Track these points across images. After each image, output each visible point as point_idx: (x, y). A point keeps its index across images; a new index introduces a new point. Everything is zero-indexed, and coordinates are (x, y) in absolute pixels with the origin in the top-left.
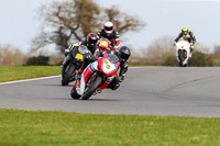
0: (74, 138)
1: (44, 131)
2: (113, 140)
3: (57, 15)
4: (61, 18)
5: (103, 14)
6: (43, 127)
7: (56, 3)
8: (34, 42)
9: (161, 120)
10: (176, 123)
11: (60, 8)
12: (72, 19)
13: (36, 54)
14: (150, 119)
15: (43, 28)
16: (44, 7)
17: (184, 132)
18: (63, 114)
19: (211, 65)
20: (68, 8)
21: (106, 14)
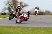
0: (12, 32)
1: (5, 30)
2: (21, 32)
3: (8, 3)
4: (9, 4)
5: (19, 3)
6: (5, 29)
8: (3, 10)
9: (33, 28)
10: (36, 28)
11: (9, 2)
12: (12, 4)
13: (3, 12)
14: (30, 27)
15: (5, 6)
16: (5, 1)
17: (38, 31)
18: (10, 26)
19: (45, 15)
20: (11, 2)
21: (20, 3)
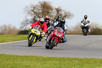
1: (27, 65)
3: (33, 11)
4: (35, 12)
5: (54, 11)
6: (26, 63)
7: (33, 5)
8: (22, 23)
9: (81, 60)
10: (88, 61)
11: (34, 7)
12: (40, 13)
13: (23, 29)
14: (76, 59)
15: (26, 17)
16: (27, 7)
17: (91, 65)
18: (36, 57)
20: (38, 8)
21: (56, 11)
